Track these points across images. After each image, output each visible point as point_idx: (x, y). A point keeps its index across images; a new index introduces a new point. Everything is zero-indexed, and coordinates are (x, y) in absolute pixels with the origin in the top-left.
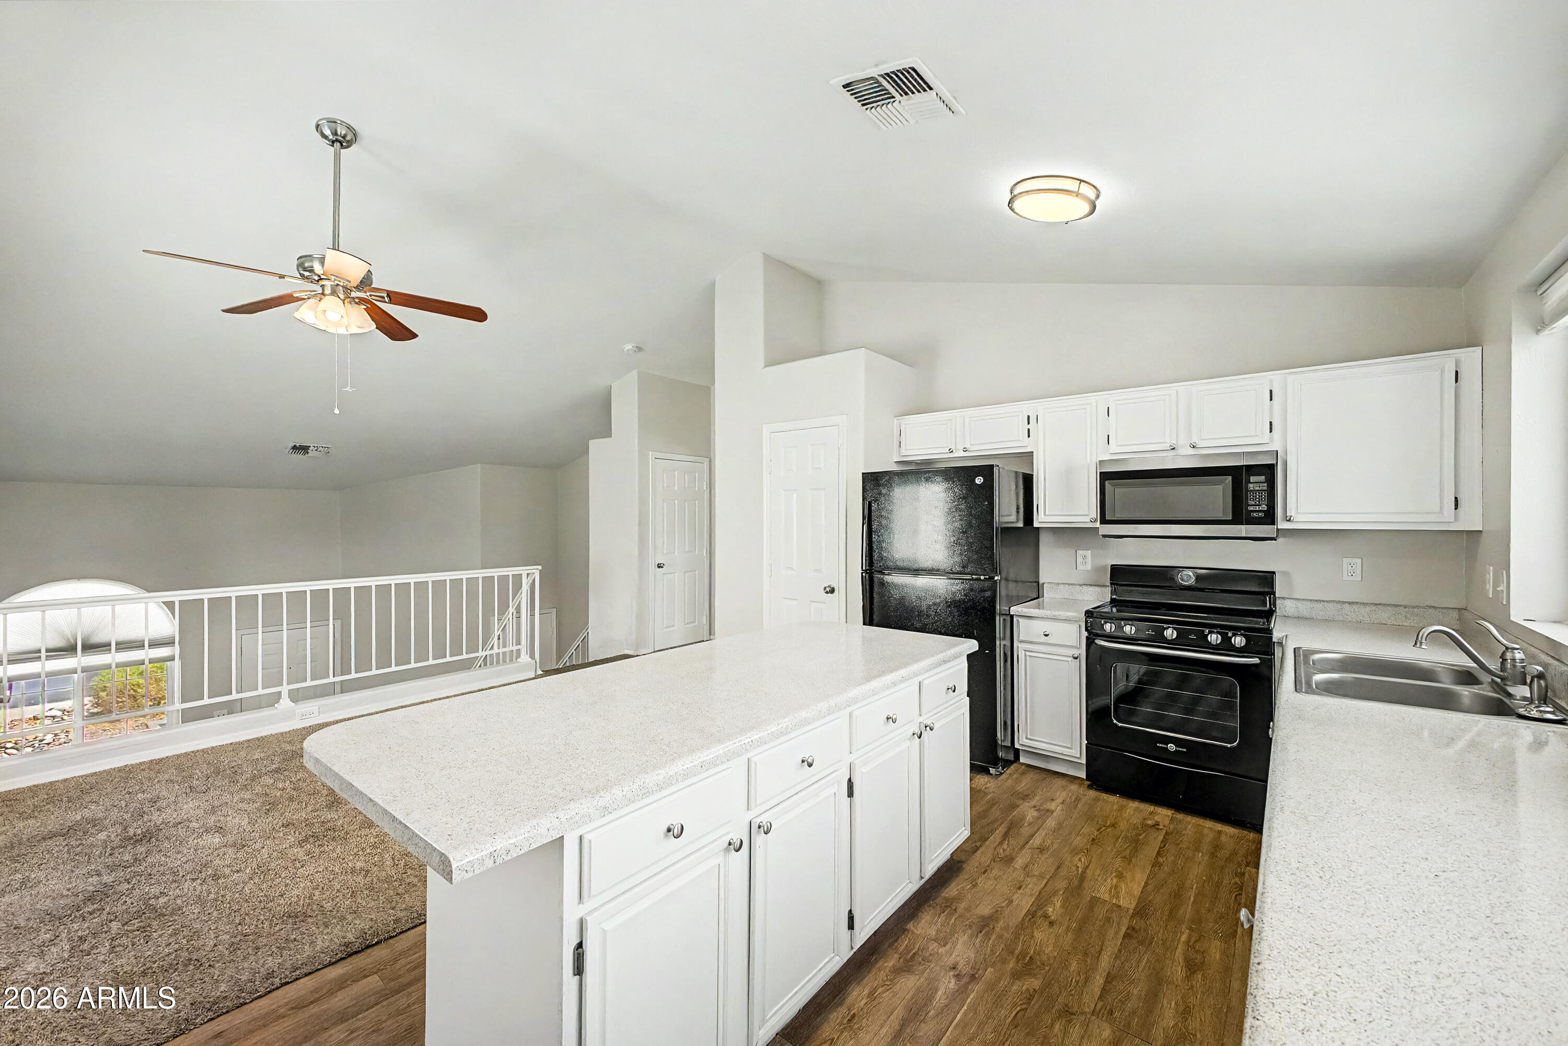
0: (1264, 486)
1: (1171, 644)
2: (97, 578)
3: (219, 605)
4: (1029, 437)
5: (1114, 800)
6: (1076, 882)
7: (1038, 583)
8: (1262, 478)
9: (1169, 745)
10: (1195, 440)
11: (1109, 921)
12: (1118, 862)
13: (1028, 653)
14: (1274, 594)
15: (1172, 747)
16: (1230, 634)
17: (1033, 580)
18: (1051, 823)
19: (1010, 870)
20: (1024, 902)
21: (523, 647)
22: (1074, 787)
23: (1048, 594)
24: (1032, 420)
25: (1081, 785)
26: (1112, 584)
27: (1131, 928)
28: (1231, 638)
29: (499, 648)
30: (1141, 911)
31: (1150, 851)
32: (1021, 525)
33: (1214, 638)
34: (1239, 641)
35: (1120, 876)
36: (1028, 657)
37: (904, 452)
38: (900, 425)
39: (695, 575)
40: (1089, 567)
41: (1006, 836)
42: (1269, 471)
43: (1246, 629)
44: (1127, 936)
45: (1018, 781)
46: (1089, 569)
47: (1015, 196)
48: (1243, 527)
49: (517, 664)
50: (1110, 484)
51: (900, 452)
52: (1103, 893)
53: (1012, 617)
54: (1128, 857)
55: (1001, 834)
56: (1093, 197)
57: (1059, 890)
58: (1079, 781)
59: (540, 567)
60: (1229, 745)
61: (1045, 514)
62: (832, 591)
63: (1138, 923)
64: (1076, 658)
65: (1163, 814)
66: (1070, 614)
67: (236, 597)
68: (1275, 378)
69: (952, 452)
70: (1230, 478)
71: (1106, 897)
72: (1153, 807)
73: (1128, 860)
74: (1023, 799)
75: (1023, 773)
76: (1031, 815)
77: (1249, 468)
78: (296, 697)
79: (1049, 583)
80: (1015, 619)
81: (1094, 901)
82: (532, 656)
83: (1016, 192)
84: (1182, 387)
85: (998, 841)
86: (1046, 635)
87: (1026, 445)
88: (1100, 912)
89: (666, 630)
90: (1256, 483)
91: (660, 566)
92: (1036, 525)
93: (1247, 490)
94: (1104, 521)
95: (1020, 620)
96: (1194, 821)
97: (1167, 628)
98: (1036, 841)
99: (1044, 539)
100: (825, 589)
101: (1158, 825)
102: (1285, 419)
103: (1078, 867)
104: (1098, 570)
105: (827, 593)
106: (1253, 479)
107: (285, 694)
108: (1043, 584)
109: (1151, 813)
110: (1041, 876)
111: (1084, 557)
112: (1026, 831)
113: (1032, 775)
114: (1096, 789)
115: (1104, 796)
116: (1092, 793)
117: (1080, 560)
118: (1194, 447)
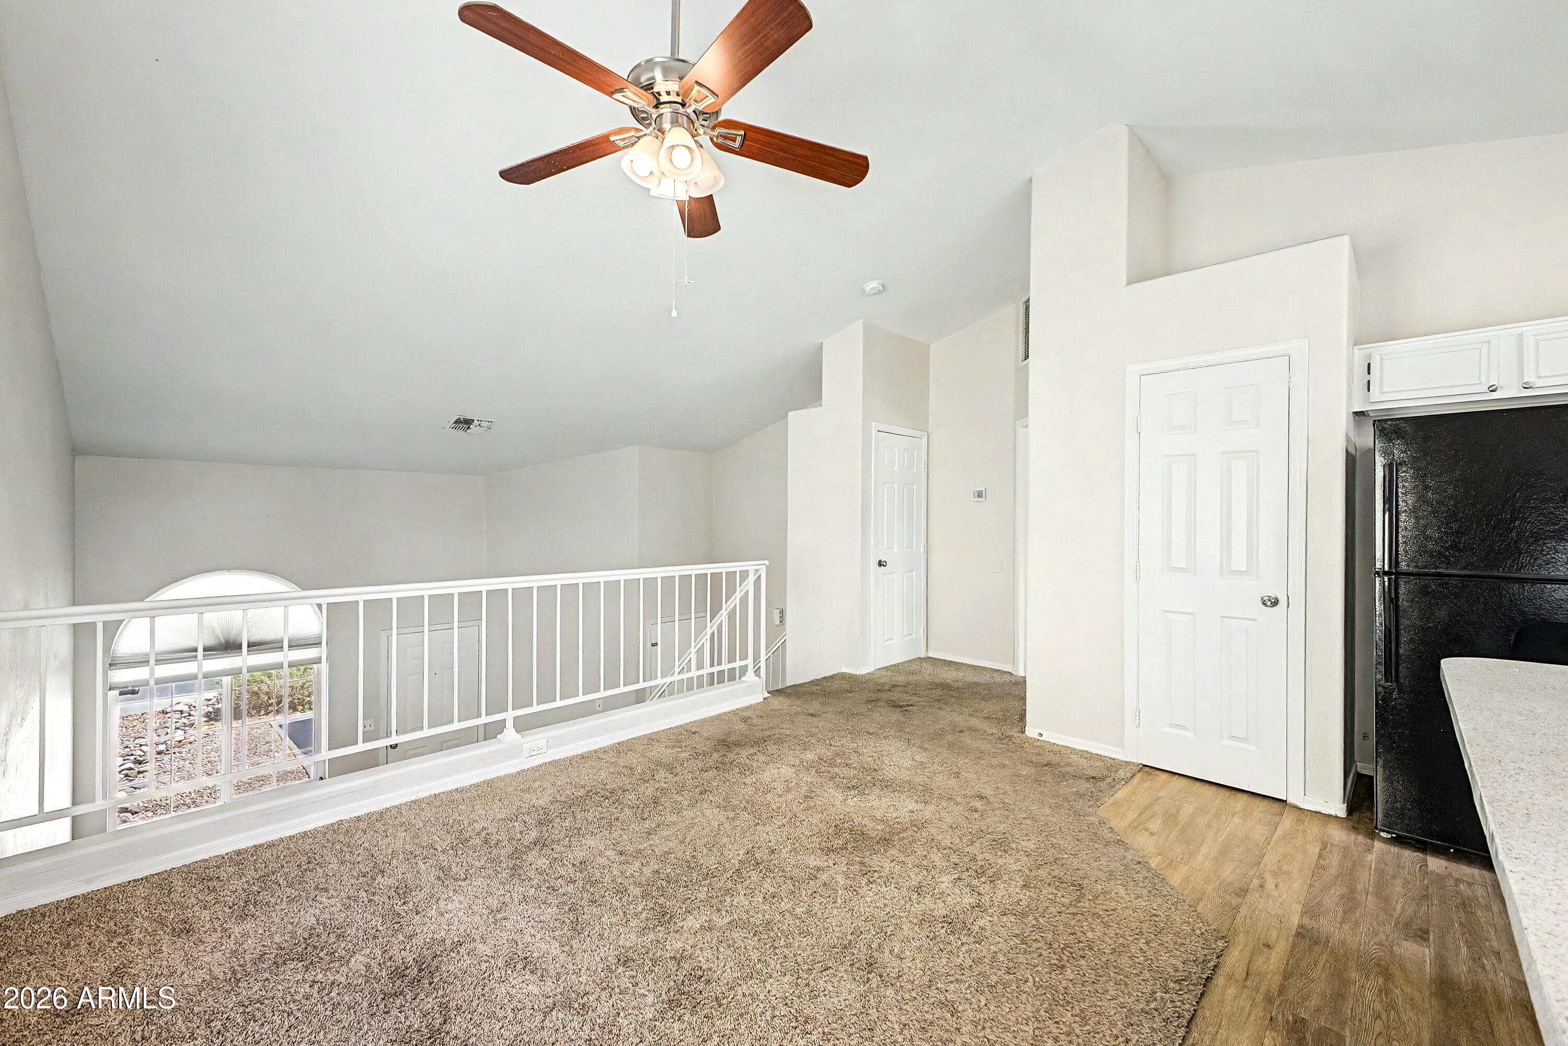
2: (234, 569)
3: (377, 608)
21: (749, 661)
29: (712, 665)
39: (912, 576)
49: (742, 685)
59: (767, 562)
67: (459, 593)
78: (522, 726)
82: (757, 672)
89: (888, 643)
91: (880, 564)
107: (510, 724)
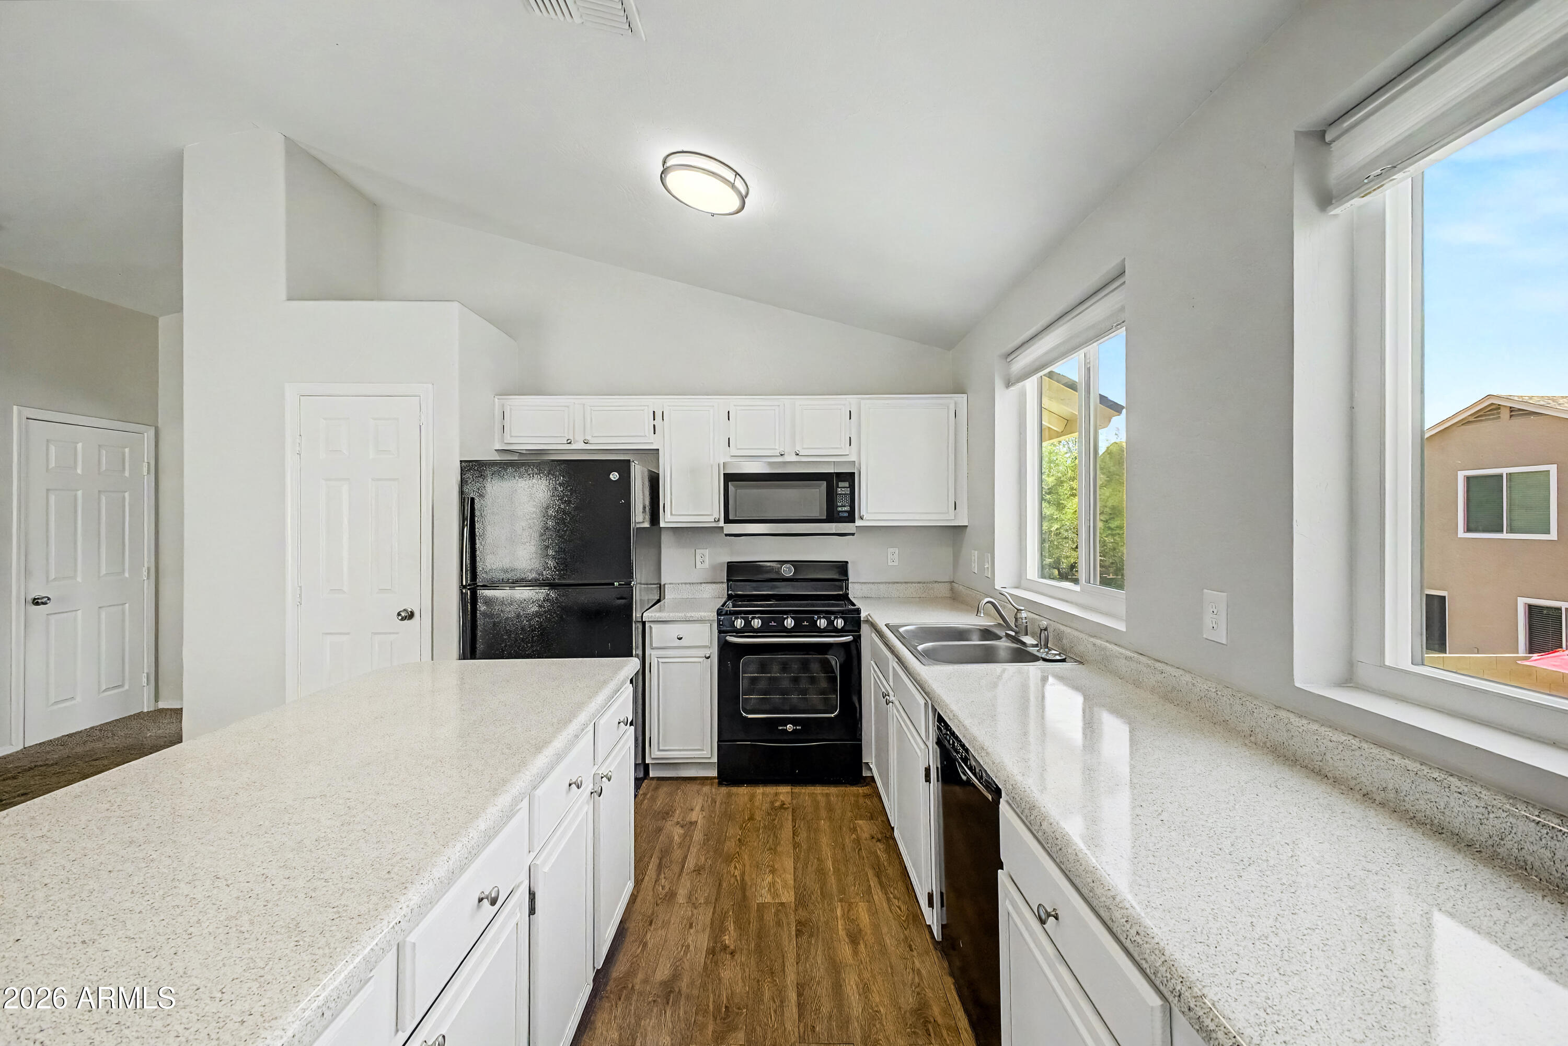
0: (848, 491)
1: (789, 632)
4: (654, 433)
5: (743, 791)
6: (739, 894)
7: (660, 585)
8: (847, 484)
9: (788, 726)
10: (798, 448)
11: (779, 925)
12: (767, 856)
13: (659, 660)
14: (848, 580)
15: (790, 727)
16: (833, 618)
17: (656, 582)
18: (698, 836)
19: (676, 908)
20: (700, 941)
22: (706, 789)
23: (669, 595)
24: (659, 416)
25: (712, 784)
26: (728, 580)
27: (799, 923)
28: (834, 620)
30: (801, 901)
31: (786, 833)
32: (647, 525)
33: (822, 623)
34: (840, 623)
35: (773, 871)
36: (660, 664)
37: (508, 439)
38: (503, 406)
39: (122, 610)
40: (707, 565)
41: (660, 867)
42: (849, 477)
43: (842, 612)
44: (799, 933)
45: (653, 799)
46: (708, 567)
47: (668, 168)
48: (834, 525)
50: (732, 485)
51: (503, 436)
52: (765, 897)
53: (644, 623)
54: (773, 847)
55: (655, 868)
56: (744, 193)
57: (727, 912)
58: (709, 781)
60: (833, 715)
61: (671, 514)
62: (411, 615)
63: (803, 913)
64: (708, 658)
65: (784, 791)
66: (703, 614)
68: (851, 400)
69: (570, 443)
70: (825, 482)
71: (768, 899)
72: (775, 788)
73: (773, 850)
74: (664, 818)
75: (656, 789)
76: (677, 832)
77: (838, 474)
79: (670, 584)
80: (647, 625)
81: (762, 907)
83: (668, 164)
84: (786, 400)
85: (654, 877)
86: (680, 639)
87: (649, 442)
88: (769, 917)
89: (59, 705)
90: (842, 488)
91: (39, 601)
92: (662, 525)
93: (837, 494)
94: (727, 520)
95: (654, 626)
96: (808, 791)
97: (787, 618)
98: (691, 863)
99: (665, 539)
100: (399, 614)
101: (784, 804)
102: (859, 437)
103: (736, 876)
104: (714, 568)
105: (403, 619)
106: (841, 484)
108: (664, 585)
109: (776, 794)
110: (707, 902)
111: (703, 556)
112: (677, 854)
113: (665, 789)
114: (725, 785)
115: (734, 790)
116: (724, 790)
117: (698, 557)
118: (798, 455)
